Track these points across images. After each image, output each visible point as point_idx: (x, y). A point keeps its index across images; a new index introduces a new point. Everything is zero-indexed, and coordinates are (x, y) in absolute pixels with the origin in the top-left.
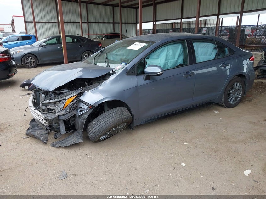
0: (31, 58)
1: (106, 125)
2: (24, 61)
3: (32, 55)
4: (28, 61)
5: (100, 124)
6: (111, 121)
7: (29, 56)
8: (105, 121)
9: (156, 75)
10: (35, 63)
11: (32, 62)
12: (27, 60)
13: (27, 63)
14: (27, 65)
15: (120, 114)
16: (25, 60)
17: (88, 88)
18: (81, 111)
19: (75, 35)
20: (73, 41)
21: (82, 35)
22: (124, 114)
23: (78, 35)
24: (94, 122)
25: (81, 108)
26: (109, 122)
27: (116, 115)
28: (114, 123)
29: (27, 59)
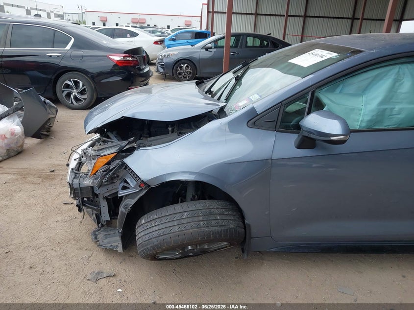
0: (187, 66)
1: (160, 238)
2: (177, 70)
3: (188, 62)
4: (181, 71)
5: (150, 230)
6: (172, 231)
7: (184, 63)
8: (162, 226)
9: (327, 140)
10: (191, 76)
11: (187, 72)
12: (181, 69)
13: (180, 74)
14: (180, 76)
15: (201, 218)
16: (179, 68)
17: (150, 141)
18: (124, 188)
19: (265, 34)
20: (262, 45)
21: (284, 38)
22: (213, 223)
23: (270, 34)
24: (143, 222)
25: (126, 182)
26: (167, 230)
27: (189, 220)
28: (177, 238)
29: (182, 67)
